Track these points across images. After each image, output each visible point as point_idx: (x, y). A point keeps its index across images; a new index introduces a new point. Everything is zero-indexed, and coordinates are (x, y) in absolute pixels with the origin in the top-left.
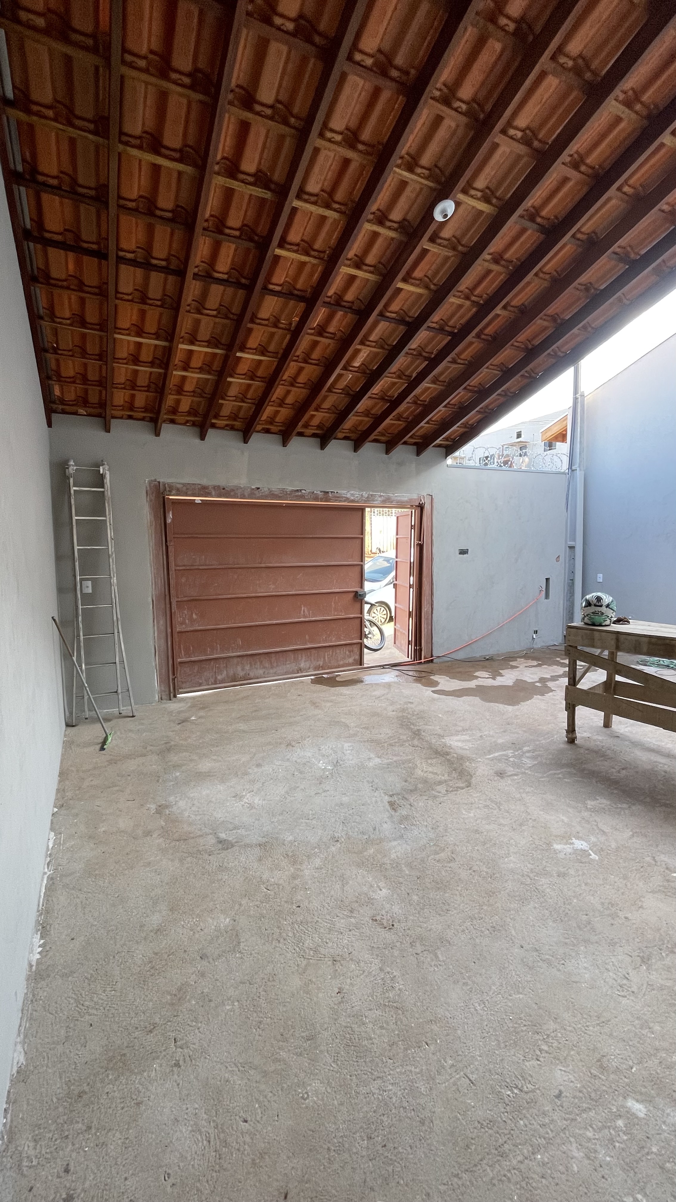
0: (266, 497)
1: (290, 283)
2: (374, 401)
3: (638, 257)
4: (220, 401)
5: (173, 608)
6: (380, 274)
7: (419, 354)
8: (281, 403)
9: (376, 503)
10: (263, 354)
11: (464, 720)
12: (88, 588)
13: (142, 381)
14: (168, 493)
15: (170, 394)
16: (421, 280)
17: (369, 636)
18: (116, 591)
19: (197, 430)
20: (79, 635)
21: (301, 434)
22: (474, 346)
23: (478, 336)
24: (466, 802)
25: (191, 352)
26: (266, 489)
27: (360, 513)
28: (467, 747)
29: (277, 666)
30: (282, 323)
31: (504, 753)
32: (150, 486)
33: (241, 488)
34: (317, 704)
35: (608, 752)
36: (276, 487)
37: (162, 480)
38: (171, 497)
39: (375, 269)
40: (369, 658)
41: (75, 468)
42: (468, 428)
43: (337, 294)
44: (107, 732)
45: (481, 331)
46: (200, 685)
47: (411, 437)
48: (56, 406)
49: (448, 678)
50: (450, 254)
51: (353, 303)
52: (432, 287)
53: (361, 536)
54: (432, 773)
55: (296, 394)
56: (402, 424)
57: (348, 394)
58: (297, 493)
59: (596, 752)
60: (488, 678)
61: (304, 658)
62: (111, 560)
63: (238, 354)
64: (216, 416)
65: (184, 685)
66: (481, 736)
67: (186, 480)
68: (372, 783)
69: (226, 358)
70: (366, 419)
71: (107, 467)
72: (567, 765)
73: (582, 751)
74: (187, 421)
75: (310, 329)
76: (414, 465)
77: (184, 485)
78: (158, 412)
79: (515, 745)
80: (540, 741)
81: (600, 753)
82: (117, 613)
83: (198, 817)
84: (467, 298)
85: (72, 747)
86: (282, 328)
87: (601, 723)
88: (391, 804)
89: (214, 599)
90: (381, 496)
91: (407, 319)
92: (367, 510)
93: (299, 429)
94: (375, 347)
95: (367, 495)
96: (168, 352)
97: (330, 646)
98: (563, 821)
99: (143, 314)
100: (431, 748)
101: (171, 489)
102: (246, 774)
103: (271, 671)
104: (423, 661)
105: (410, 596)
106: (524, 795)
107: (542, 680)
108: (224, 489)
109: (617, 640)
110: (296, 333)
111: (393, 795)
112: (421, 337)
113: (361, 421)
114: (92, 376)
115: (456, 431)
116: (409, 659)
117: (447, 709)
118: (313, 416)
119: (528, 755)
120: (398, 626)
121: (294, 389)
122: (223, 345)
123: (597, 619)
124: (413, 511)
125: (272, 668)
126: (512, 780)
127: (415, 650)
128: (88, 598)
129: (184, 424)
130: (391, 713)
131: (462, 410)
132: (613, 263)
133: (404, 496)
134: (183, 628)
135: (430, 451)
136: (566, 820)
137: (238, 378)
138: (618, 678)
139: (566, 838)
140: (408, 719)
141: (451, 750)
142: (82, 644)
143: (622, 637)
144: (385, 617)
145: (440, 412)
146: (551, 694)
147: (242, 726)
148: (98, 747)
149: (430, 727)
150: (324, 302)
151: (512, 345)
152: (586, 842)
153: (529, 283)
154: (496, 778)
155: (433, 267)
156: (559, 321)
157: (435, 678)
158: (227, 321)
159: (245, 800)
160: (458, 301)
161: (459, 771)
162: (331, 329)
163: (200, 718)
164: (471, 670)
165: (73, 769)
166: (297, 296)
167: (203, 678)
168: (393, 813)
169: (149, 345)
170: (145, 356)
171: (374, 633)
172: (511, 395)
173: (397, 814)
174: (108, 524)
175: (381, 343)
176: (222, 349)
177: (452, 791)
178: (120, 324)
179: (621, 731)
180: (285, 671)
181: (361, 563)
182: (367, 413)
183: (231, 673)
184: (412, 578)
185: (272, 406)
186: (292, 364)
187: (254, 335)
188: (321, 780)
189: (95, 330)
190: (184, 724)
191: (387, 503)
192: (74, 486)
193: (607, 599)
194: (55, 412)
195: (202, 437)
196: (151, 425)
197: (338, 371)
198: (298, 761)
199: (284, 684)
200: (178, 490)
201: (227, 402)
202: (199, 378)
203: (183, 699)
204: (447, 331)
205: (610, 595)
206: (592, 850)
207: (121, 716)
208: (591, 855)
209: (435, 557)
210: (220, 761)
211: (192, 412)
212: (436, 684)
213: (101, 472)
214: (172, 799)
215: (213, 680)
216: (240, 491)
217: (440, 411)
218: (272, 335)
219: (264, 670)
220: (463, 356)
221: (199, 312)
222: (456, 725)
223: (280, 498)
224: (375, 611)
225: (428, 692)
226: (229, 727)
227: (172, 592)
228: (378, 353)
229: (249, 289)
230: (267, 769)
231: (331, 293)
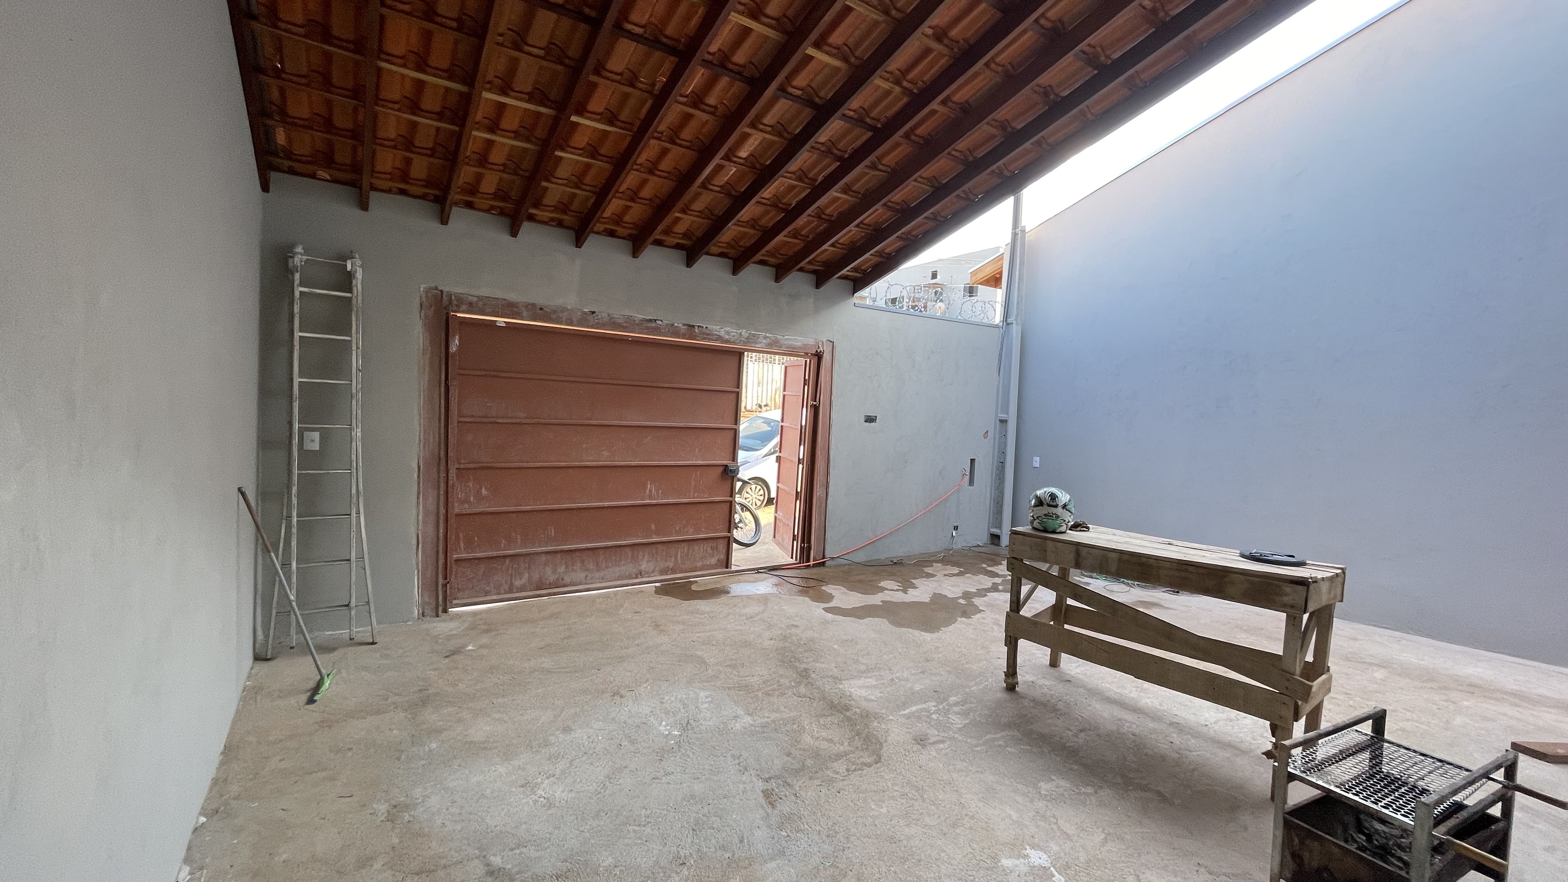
0: (603, 326)
1: (656, 26)
2: (763, 208)
3: (1109, 62)
4: (544, 184)
5: (450, 478)
6: (785, 32)
7: (828, 150)
8: (634, 195)
9: (759, 347)
10: (611, 123)
11: (868, 654)
12: (313, 442)
13: (424, 140)
14: (455, 308)
15: (467, 164)
16: (839, 49)
17: (740, 525)
18: (360, 450)
19: (506, 221)
20: (289, 517)
21: (659, 243)
22: (900, 149)
23: (907, 136)
24: (875, 788)
25: (502, 106)
26: (605, 315)
27: (737, 358)
28: (873, 698)
29: (607, 567)
30: (641, 82)
31: (924, 706)
32: (427, 297)
33: (568, 310)
34: (663, 628)
35: (1060, 705)
36: (620, 313)
37: (446, 289)
38: (459, 315)
39: (778, 23)
40: (739, 557)
41: (305, 258)
42: (884, 257)
43: (723, 52)
44: (324, 671)
45: (913, 129)
46: (487, 593)
47: (810, 263)
48: (279, 161)
49: (844, 590)
50: (881, 19)
51: (744, 66)
52: (853, 60)
53: (737, 390)
54: (827, 740)
55: (654, 187)
56: (798, 244)
57: (729, 194)
58: (649, 324)
59: (1044, 705)
60: (897, 590)
61: (646, 557)
62: (354, 402)
63: (574, 118)
64: (536, 206)
65: (459, 595)
66: (892, 680)
67: (485, 292)
68: (739, 758)
69: (556, 120)
70: (752, 231)
71: (358, 262)
72: (1009, 726)
73: (1026, 703)
74: (492, 208)
75: (681, 96)
76: (811, 300)
77: (480, 298)
78: (446, 189)
79: (938, 694)
80: (969, 687)
81: (1048, 706)
82: (357, 484)
83: (459, 827)
84: (898, 82)
85: (259, 698)
86: (641, 90)
87: (1047, 660)
88: (767, 794)
89: (516, 468)
90: (766, 337)
91: (817, 100)
92: (746, 353)
93: (657, 235)
94: (769, 133)
95: (747, 334)
96: (466, 101)
97: (683, 541)
98: (1010, 817)
99: (427, 36)
100: (824, 698)
101: (461, 302)
102: (546, 744)
103: (597, 575)
104: (811, 563)
105: (797, 476)
106: (954, 775)
107: (967, 595)
108: (541, 309)
109: (1078, 554)
110: (661, 99)
111: (770, 778)
112: (833, 128)
113: (745, 234)
114: (341, 120)
115: (869, 260)
116: (793, 561)
117: (844, 637)
118: (678, 220)
119: (956, 709)
120: (780, 514)
121: (653, 179)
122: (552, 101)
123: (1051, 524)
124: (808, 360)
125: (598, 571)
126: (938, 751)
127: (802, 549)
128: (308, 458)
129: (488, 211)
130: (769, 642)
131: (877, 234)
132: (1080, 64)
133: (797, 340)
134: (466, 509)
135: (833, 283)
136: (1015, 816)
137: (572, 153)
138: (1070, 602)
139: (1016, 847)
140: (792, 652)
141: (853, 703)
142: (294, 530)
143: (1084, 551)
144: (762, 498)
145: (850, 233)
146: (979, 615)
147: (546, 662)
148: (305, 697)
149: (822, 666)
150: (703, 60)
151: (949, 154)
152: (1045, 853)
153: (976, 75)
154: (915, 748)
155: (858, 32)
156: (1009, 129)
157: (829, 589)
158: (559, 68)
159: (540, 792)
160: (886, 85)
161: (864, 736)
162: (712, 100)
163: (481, 647)
164: (875, 578)
165: (251, 739)
166: (665, 45)
167: (492, 585)
168: (770, 811)
169: (436, 86)
170: (430, 102)
171: (747, 521)
172: (942, 219)
173: (776, 812)
174: (354, 348)
175: (779, 129)
176: (550, 108)
177: (855, 770)
178: (389, 47)
179: (1073, 673)
180: (617, 574)
181: (735, 427)
182: (753, 223)
183: (536, 576)
184: (802, 447)
185: (620, 198)
186: (653, 142)
187: (599, 91)
188: (662, 754)
189: (346, 49)
190: (455, 657)
191: (774, 348)
192: (301, 284)
193: (1063, 497)
194: (278, 169)
195: (514, 233)
196: (436, 207)
197: (716, 160)
198: (630, 721)
199: (616, 593)
200: (471, 304)
201: (553, 186)
202: (513, 146)
203: (458, 616)
204: (869, 125)
205: (1067, 492)
206: (1054, 867)
207: (353, 642)
208: (1053, 876)
209: (833, 423)
210: (506, 722)
211: (501, 194)
212: (830, 598)
213: (349, 268)
214: (417, 792)
215: (506, 587)
216: (565, 314)
217: (850, 231)
218: (626, 97)
219: (586, 573)
220: (885, 161)
221: (517, 47)
222: (856, 662)
223: (624, 329)
224: (749, 490)
225: (817, 609)
226: (526, 665)
227: (451, 454)
228: (774, 142)
229: (595, 24)
230: (579, 734)
231: (713, 48)
